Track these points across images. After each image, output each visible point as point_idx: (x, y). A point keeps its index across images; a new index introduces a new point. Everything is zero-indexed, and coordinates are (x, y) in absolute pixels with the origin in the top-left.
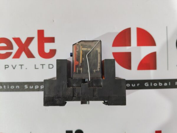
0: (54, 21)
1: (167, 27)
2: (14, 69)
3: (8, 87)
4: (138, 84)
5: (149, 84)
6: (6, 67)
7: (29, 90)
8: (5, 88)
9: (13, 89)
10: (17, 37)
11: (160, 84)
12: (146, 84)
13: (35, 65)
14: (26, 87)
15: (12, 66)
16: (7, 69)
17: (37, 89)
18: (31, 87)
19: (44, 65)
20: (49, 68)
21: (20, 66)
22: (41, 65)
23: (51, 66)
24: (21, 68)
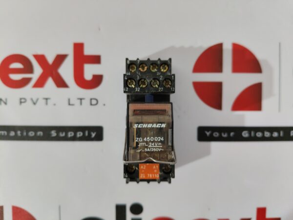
0: (101, 30)
1: (280, 44)
2: (35, 104)
3: (25, 134)
4: (232, 134)
5: (250, 134)
6: (22, 101)
7: (58, 139)
8: (19, 135)
10: (40, 53)
11: (267, 134)
12: (245, 134)
13: (69, 100)
14: (54, 133)
15: (32, 99)
16: (23, 104)
17: (71, 137)
18: (62, 134)
19: (84, 99)
20: (91, 104)
21: (45, 101)
22: (78, 99)
23: (94, 102)
24: (47, 104)
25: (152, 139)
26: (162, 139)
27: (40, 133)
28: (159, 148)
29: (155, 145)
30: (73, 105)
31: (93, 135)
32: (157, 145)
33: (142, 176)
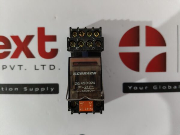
0: (56, 18)
1: (178, 26)
2: (12, 69)
3: (6, 89)
4: (146, 87)
5: (158, 87)
7: (28, 92)
8: (3, 90)
9: (12, 91)
11: (170, 87)
12: (155, 88)
13: (35, 66)
14: (25, 89)
15: (10, 66)
16: (4, 69)
17: (37, 91)
18: (31, 89)
19: (45, 65)
20: (50, 69)
21: (19, 67)
22: (41, 65)
23: (52, 67)
24: (20, 69)
25: (87, 83)
26: (94, 83)
27: (16, 89)
28: (92, 89)
29: (89, 87)
30: (38, 69)
31: (52, 90)
32: (91, 87)
33: (81, 109)
